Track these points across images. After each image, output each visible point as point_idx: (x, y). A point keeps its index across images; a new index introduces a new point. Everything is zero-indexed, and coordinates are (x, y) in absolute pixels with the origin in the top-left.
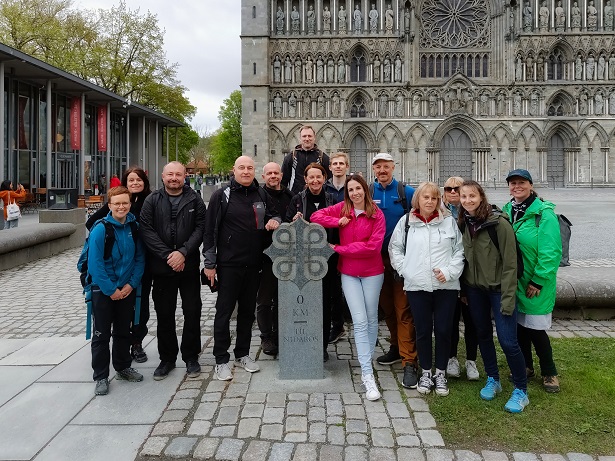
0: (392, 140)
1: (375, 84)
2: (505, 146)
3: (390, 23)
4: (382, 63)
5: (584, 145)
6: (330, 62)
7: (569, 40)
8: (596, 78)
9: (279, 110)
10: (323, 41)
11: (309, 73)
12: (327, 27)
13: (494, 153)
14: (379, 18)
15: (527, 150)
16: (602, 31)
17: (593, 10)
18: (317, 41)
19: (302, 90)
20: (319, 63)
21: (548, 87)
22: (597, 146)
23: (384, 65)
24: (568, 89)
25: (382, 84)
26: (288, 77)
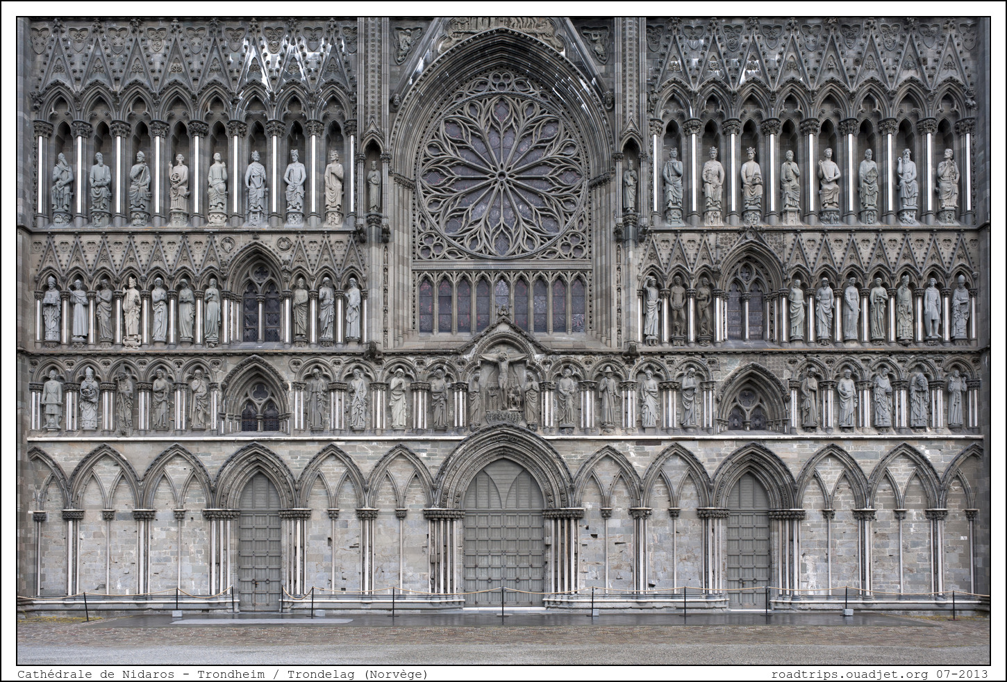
0: (340, 489)
1: (293, 349)
2: (620, 505)
3: (333, 197)
4: (314, 295)
5: (810, 501)
6: (186, 293)
7: (771, 243)
8: (838, 337)
9: (56, 410)
10: (166, 239)
11: (132, 320)
12: (177, 204)
13: (594, 522)
14: (306, 185)
15: (674, 514)
16: (853, 222)
17: (830, 169)
18: (150, 239)
19: (113, 361)
20: (158, 293)
21: (723, 359)
22: (845, 503)
23: (319, 301)
24: (770, 364)
25: (314, 349)
26: (79, 330)
